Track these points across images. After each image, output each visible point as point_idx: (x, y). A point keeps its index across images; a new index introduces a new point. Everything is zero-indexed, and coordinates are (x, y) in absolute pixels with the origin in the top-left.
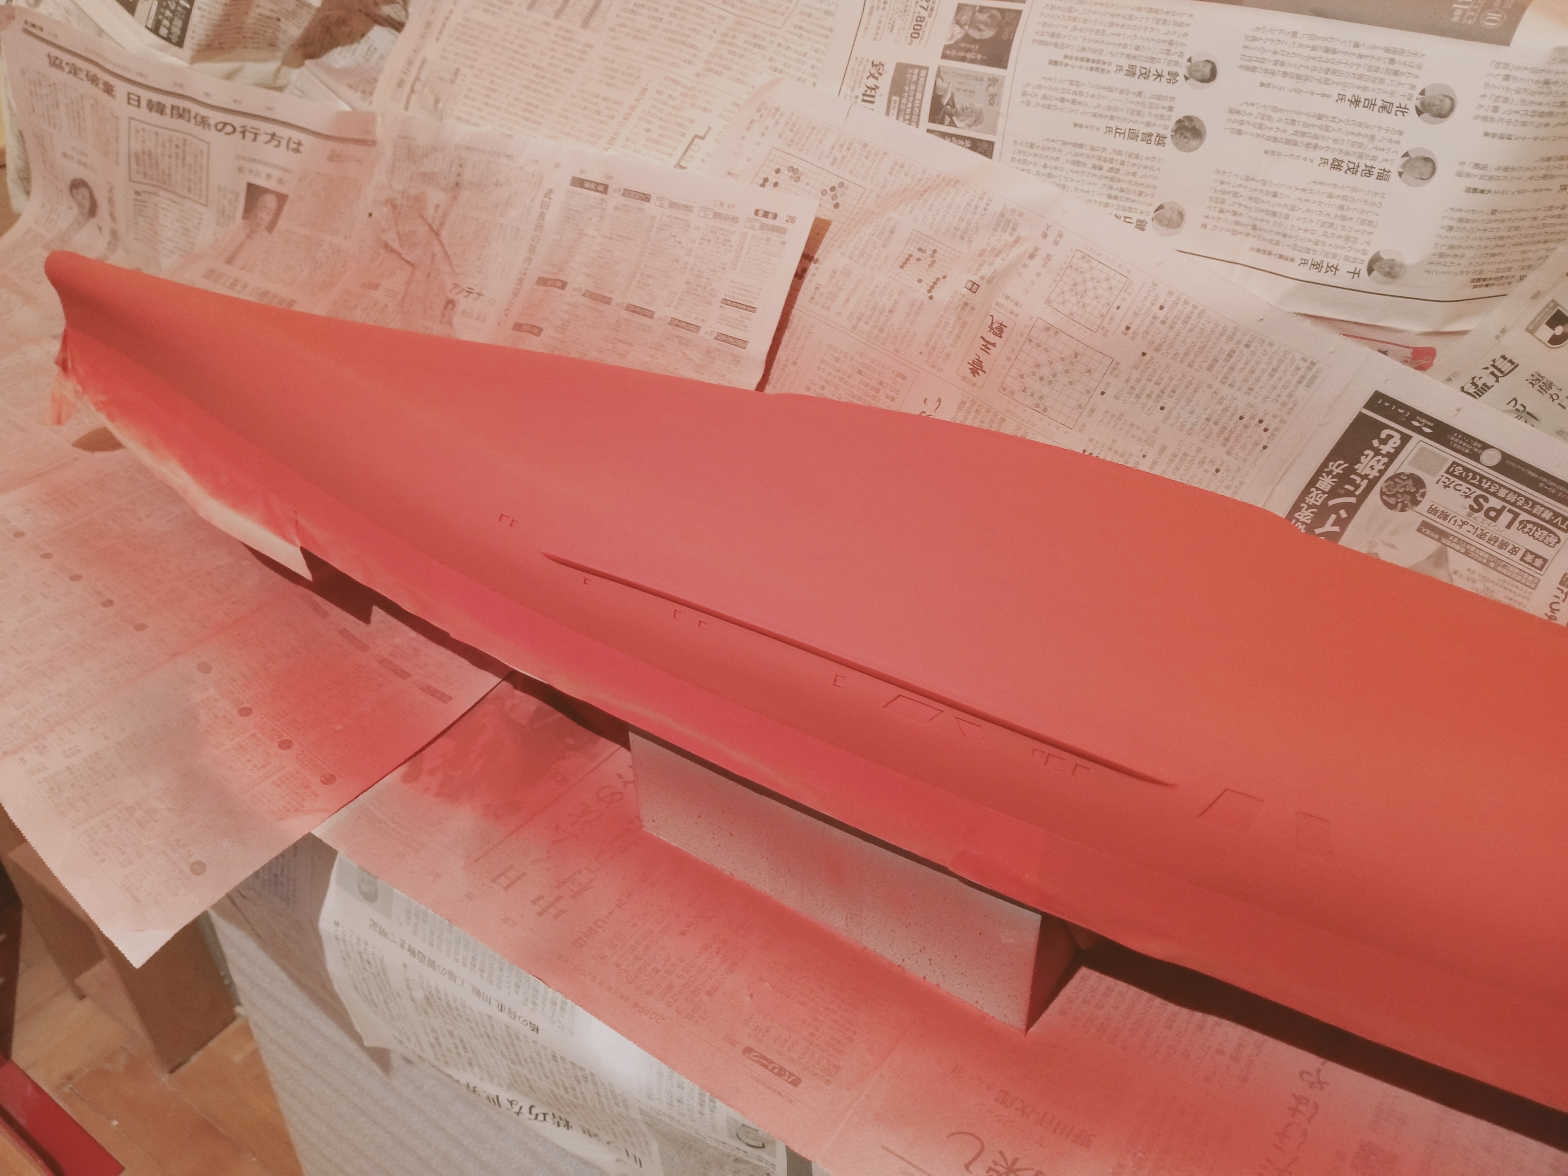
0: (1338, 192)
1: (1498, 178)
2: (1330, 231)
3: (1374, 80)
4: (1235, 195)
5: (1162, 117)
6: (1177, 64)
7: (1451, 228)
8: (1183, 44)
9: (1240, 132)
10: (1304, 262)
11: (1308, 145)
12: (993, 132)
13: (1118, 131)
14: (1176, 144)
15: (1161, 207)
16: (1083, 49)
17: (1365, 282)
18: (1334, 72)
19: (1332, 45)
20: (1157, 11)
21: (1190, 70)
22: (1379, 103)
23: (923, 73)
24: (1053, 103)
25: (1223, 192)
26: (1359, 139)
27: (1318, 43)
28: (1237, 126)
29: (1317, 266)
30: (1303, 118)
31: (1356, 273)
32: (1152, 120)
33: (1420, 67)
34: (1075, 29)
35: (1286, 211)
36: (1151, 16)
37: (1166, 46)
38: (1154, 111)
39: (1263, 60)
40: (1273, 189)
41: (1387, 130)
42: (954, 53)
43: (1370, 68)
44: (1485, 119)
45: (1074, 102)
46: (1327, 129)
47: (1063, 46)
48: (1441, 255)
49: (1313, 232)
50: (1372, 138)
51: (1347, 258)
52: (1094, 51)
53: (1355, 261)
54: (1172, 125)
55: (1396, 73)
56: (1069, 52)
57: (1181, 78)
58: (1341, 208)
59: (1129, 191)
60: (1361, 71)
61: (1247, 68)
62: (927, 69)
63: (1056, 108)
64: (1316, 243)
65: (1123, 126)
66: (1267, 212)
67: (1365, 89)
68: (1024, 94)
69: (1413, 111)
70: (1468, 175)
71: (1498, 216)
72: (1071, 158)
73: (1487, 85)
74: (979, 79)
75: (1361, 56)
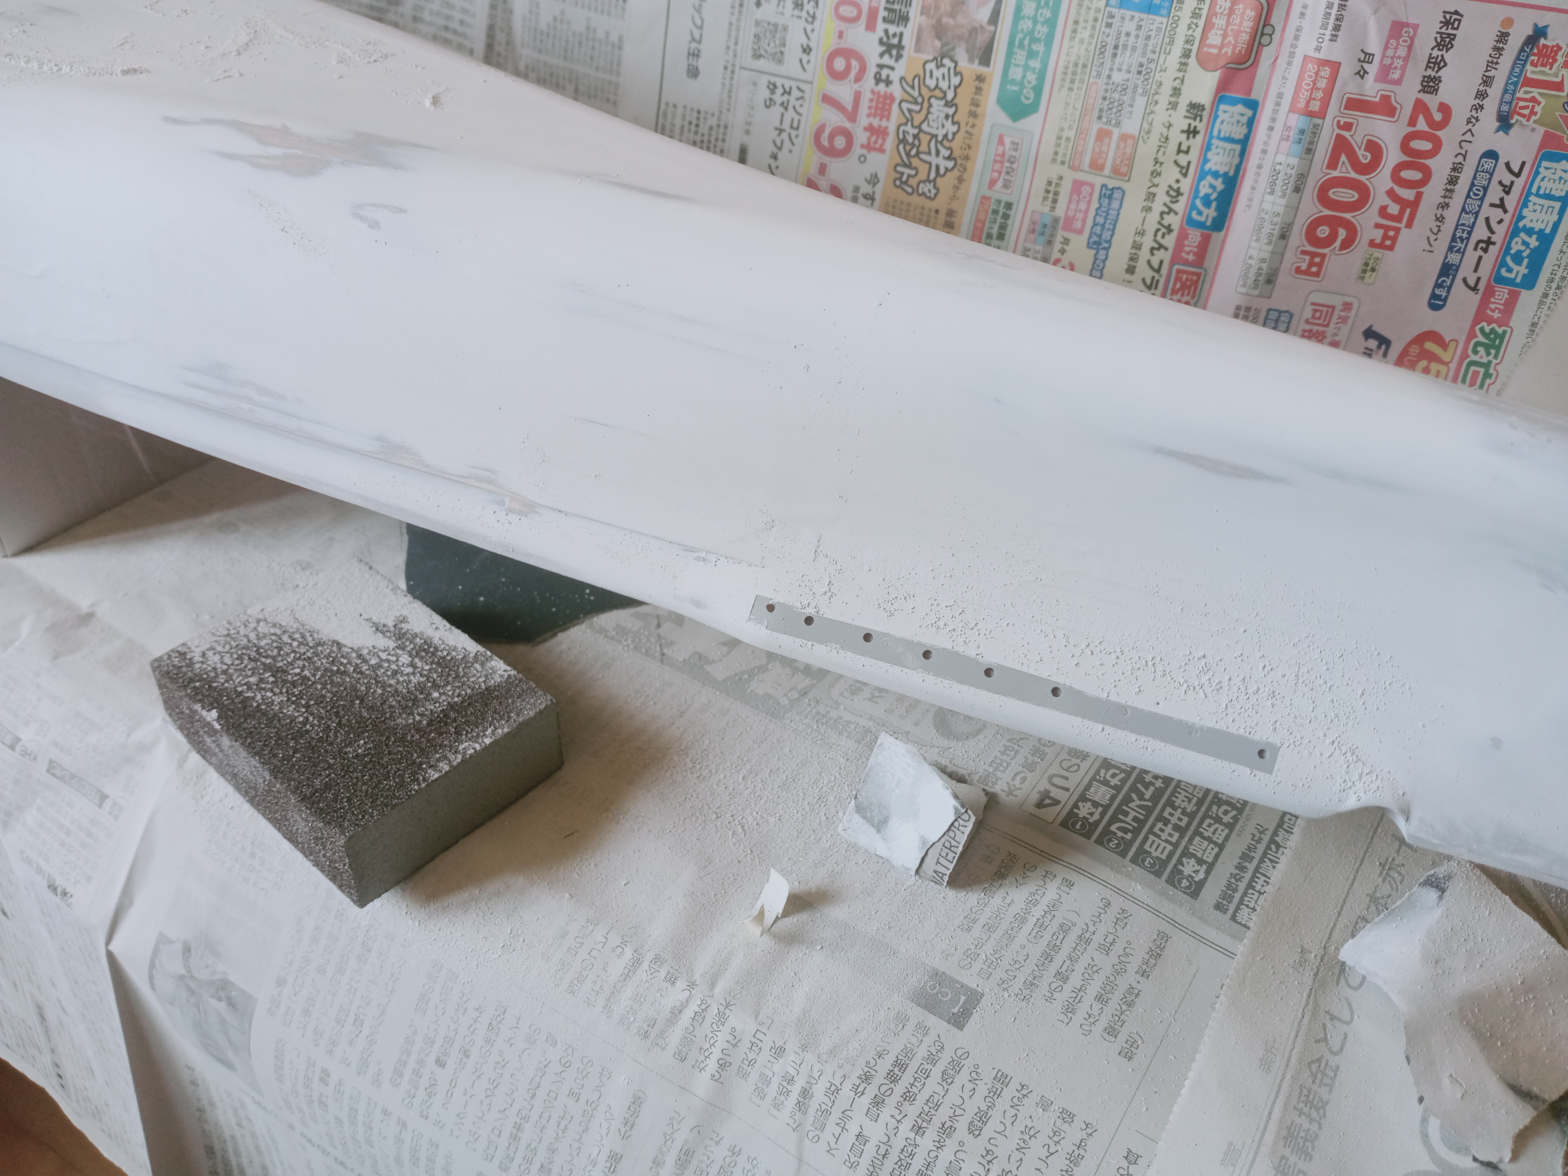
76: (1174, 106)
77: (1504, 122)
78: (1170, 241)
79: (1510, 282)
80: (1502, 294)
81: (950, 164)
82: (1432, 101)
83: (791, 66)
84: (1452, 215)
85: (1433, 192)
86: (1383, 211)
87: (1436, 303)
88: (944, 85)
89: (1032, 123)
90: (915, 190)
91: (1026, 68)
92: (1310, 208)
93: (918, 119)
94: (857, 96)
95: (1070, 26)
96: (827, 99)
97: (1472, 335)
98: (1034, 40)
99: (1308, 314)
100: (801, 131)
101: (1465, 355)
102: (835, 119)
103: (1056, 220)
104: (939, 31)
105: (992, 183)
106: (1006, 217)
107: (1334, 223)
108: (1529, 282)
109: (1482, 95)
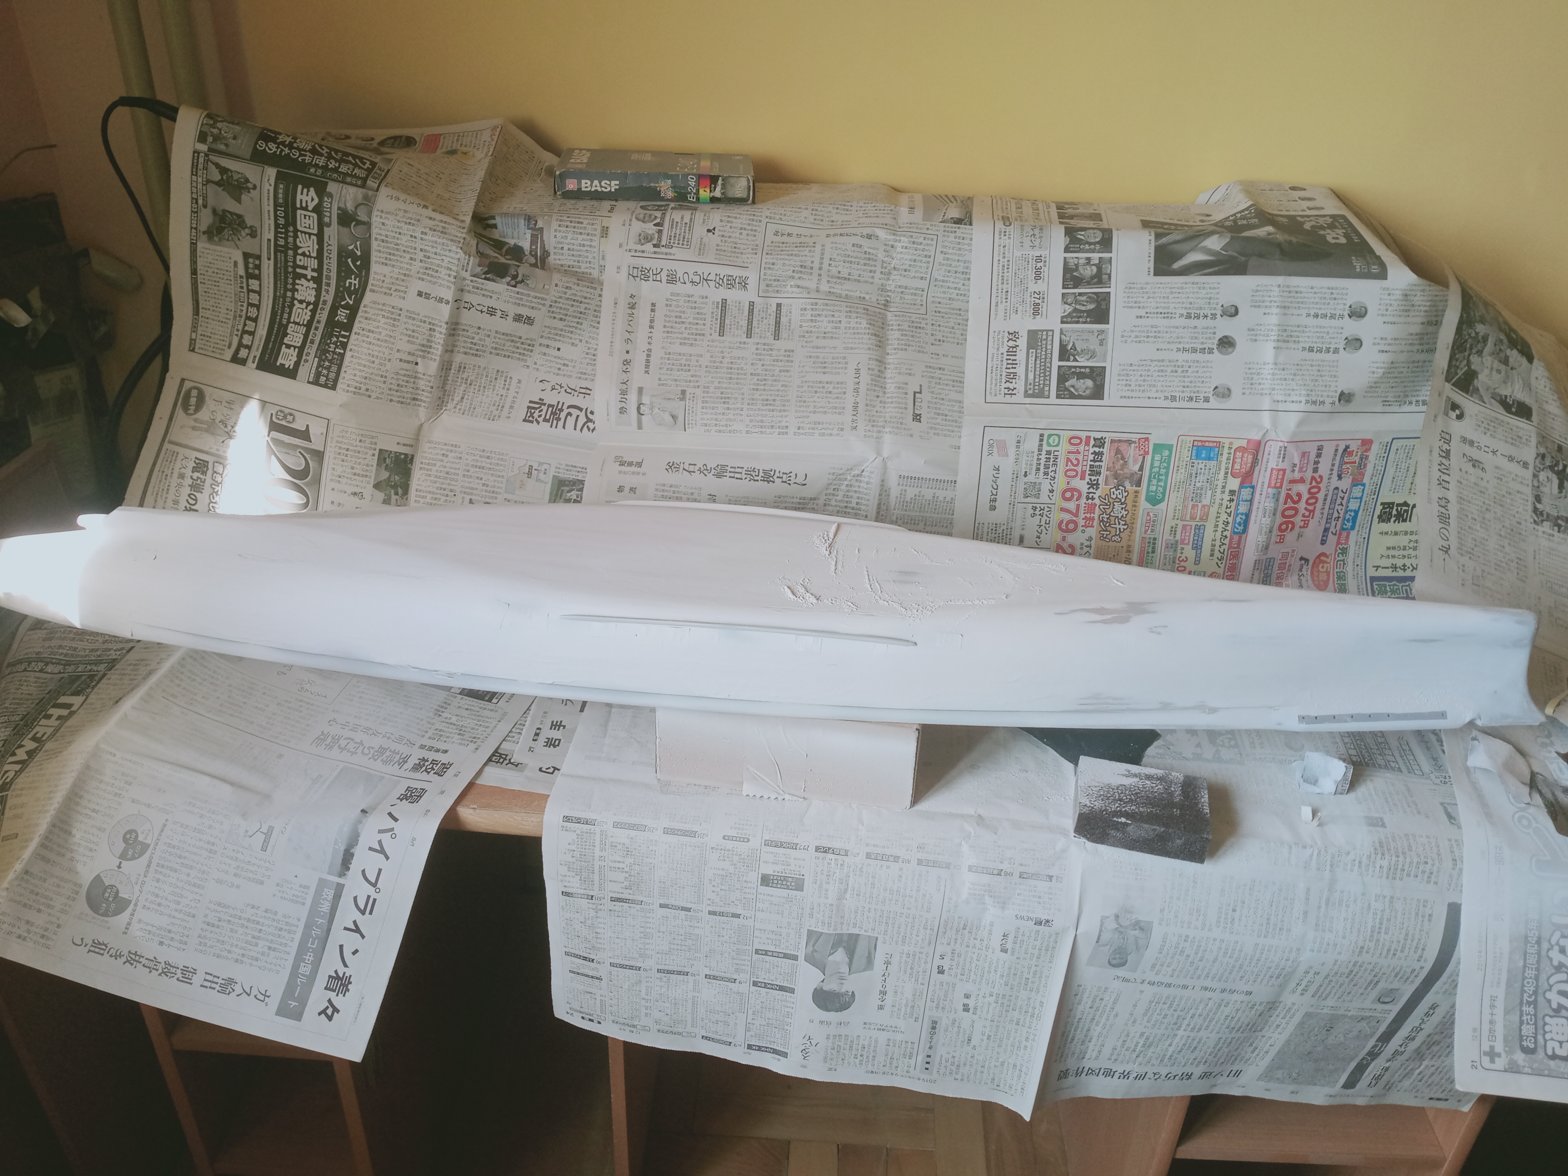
0: (1314, 363)
1: (1392, 345)
2: (1317, 383)
3: (1324, 304)
4: (1257, 374)
5: (1210, 338)
7: (1374, 373)
8: (1217, 299)
9: (1256, 340)
10: (1306, 402)
11: (1295, 341)
12: (1105, 361)
13: (1184, 350)
14: (1220, 352)
15: (1216, 387)
16: (1157, 308)
18: (1302, 303)
19: (1299, 290)
22: (1329, 315)
23: (1050, 333)
24: (1143, 339)
25: (1251, 374)
26: (1322, 335)
27: (1292, 289)
28: (1254, 338)
29: (1314, 403)
30: (1290, 328)
31: (1333, 403)
32: (1204, 341)
33: (1347, 294)
34: (1149, 298)
35: (1291, 377)
36: (1195, 286)
37: (1208, 301)
38: (1205, 336)
39: (1263, 302)
41: (1335, 328)
43: (1321, 299)
44: (1383, 315)
45: (1155, 337)
46: (1303, 332)
47: (1144, 308)
48: (1371, 387)
49: (1308, 385)
50: (1328, 333)
51: (1328, 396)
52: (1164, 308)
54: (1216, 342)
55: (1335, 299)
56: (1148, 311)
57: (1218, 316)
58: (1319, 371)
59: (1195, 382)
60: (1316, 300)
61: (1255, 306)
62: (1052, 330)
63: (1144, 342)
64: (1311, 391)
65: (1187, 346)
66: (1281, 379)
67: (1320, 309)
68: (1123, 337)
69: (1347, 316)
70: (1379, 344)
71: (1395, 364)
72: (1156, 368)
73: (1381, 299)
75: (1315, 293)
76: (1223, 492)
77: (1340, 477)
78: (1227, 541)
79: (1347, 529)
80: (1344, 534)
81: (1125, 527)
82: (1316, 475)
83: (1044, 498)
84: (1326, 511)
85: (1319, 505)
86: (1304, 515)
87: (1323, 542)
88: (1120, 497)
89: (1163, 506)
90: (1110, 540)
91: (1157, 486)
92: (1279, 519)
93: (1108, 511)
94: (1078, 506)
95: (1176, 468)
96: (1062, 509)
97: (1336, 550)
98: (1160, 475)
99: (1280, 557)
100: (1051, 524)
101: (1335, 558)
102: (1067, 517)
103: (1177, 541)
104: (1116, 476)
105: (1146, 531)
106: (1154, 544)
107: (1286, 523)
108: (1353, 528)
109: (1332, 470)
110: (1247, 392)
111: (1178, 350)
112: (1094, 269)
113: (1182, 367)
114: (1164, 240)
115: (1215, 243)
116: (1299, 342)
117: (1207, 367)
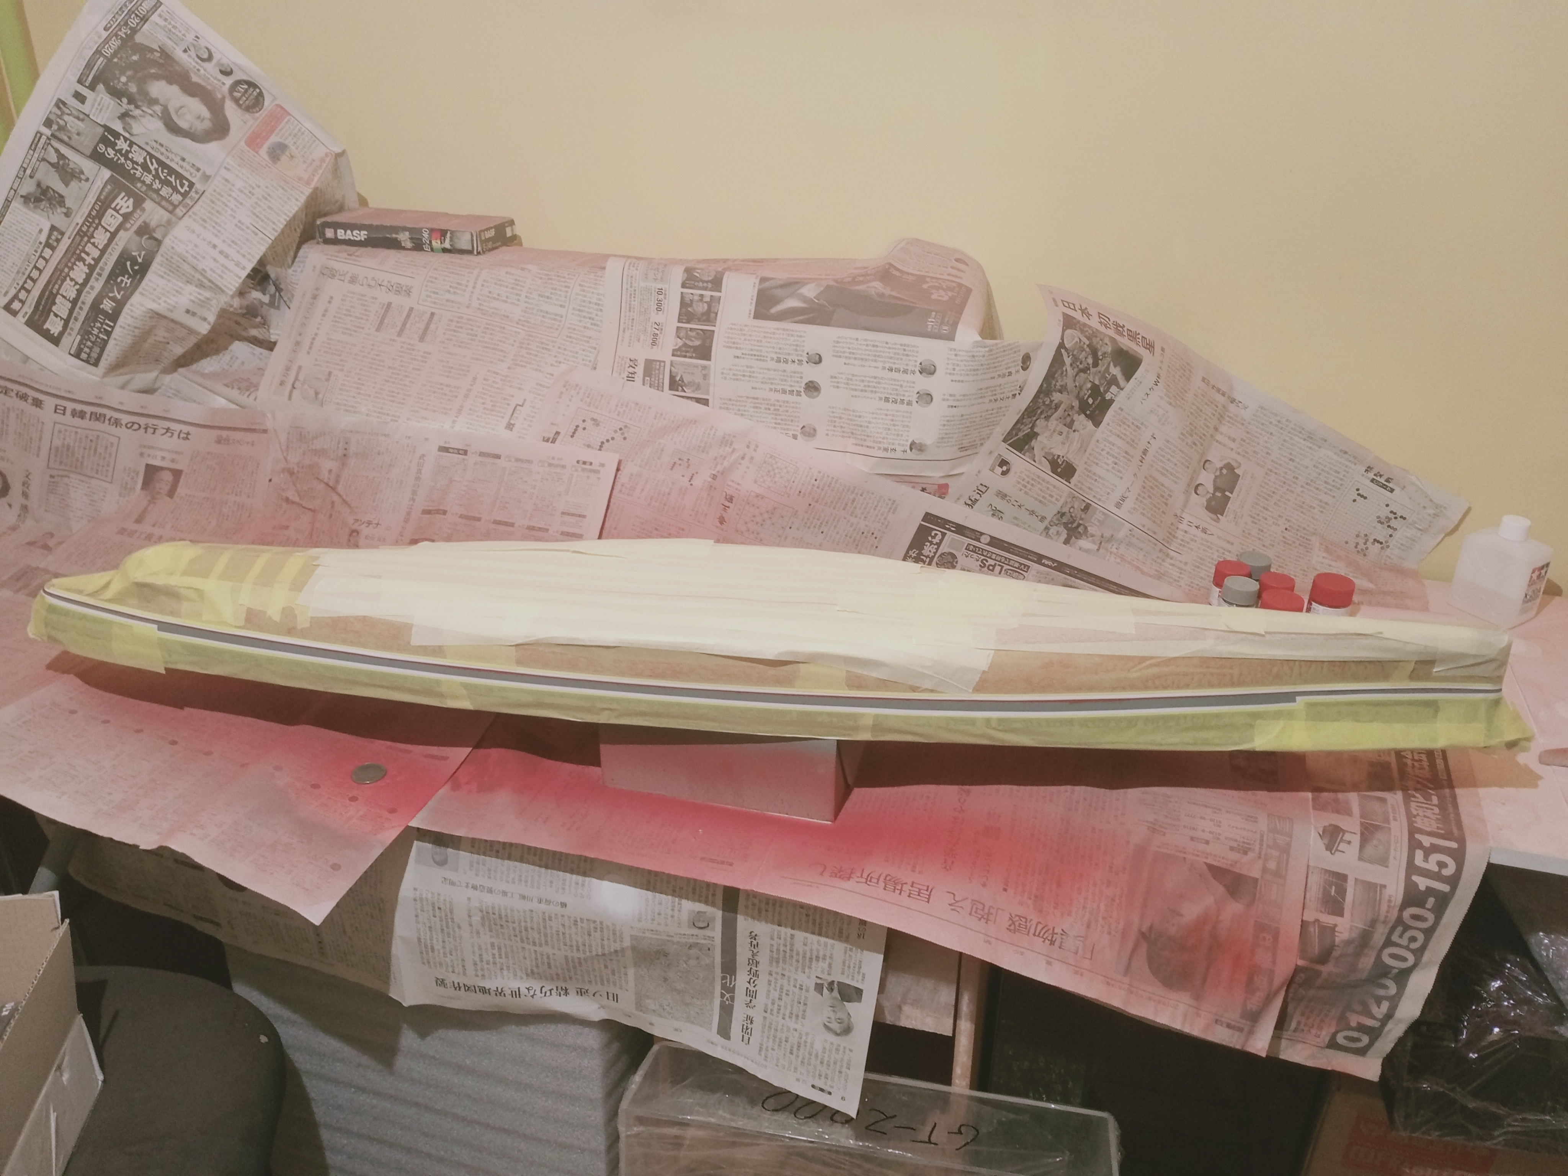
0: (889, 413)
1: (961, 400)
2: (889, 432)
3: (898, 359)
4: (840, 418)
5: (798, 382)
6: (801, 356)
7: (944, 425)
9: (838, 387)
10: (879, 448)
11: (872, 392)
12: (708, 394)
13: (776, 390)
15: (803, 427)
16: (752, 350)
17: (910, 455)
18: (879, 356)
19: (875, 344)
20: (787, 330)
21: (808, 358)
22: (902, 370)
23: (662, 364)
24: (739, 377)
25: (834, 417)
26: (895, 387)
27: (869, 343)
28: (836, 384)
29: (886, 450)
30: (868, 379)
31: (905, 451)
32: (793, 384)
33: (917, 352)
34: (745, 340)
35: (866, 424)
37: (796, 347)
38: (793, 379)
39: (844, 352)
40: (857, 414)
41: (908, 382)
42: (679, 353)
43: (895, 354)
44: (950, 374)
45: (750, 376)
46: (879, 383)
47: (740, 349)
48: (943, 438)
49: (881, 433)
50: (901, 386)
51: (899, 444)
52: (757, 351)
53: (903, 445)
54: (803, 385)
55: (907, 355)
56: (744, 351)
57: (804, 363)
58: (892, 420)
59: (786, 420)
60: (891, 355)
61: (836, 356)
62: (664, 362)
63: (741, 380)
64: (884, 438)
65: (779, 387)
66: (857, 425)
67: (894, 363)
68: (722, 373)
70: (948, 400)
71: (965, 417)
72: (752, 405)
73: (948, 359)
74: (696, 366)
75: (890, 348)
110: (830, 433)
111: (771, 390)
112: (706, 306)
113: (774, 405)
114: (767, 284)
115: (810, 291)
116: (876, 392)
117: (796, 408)
